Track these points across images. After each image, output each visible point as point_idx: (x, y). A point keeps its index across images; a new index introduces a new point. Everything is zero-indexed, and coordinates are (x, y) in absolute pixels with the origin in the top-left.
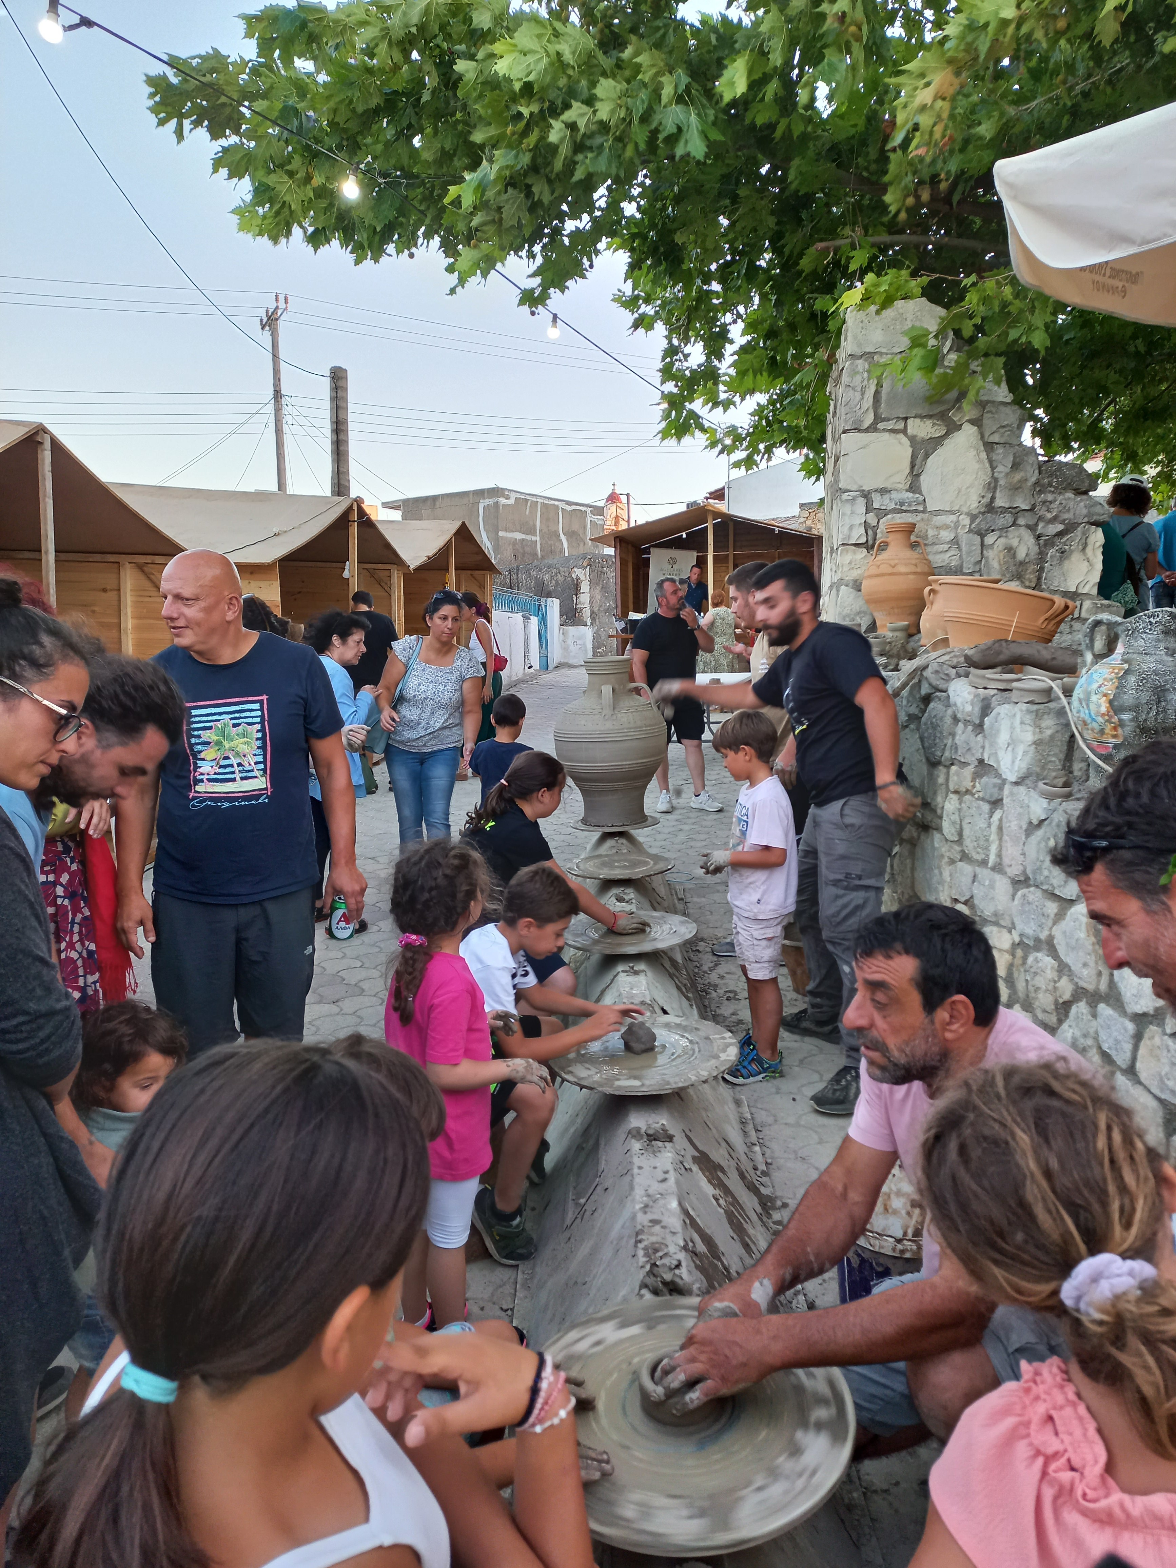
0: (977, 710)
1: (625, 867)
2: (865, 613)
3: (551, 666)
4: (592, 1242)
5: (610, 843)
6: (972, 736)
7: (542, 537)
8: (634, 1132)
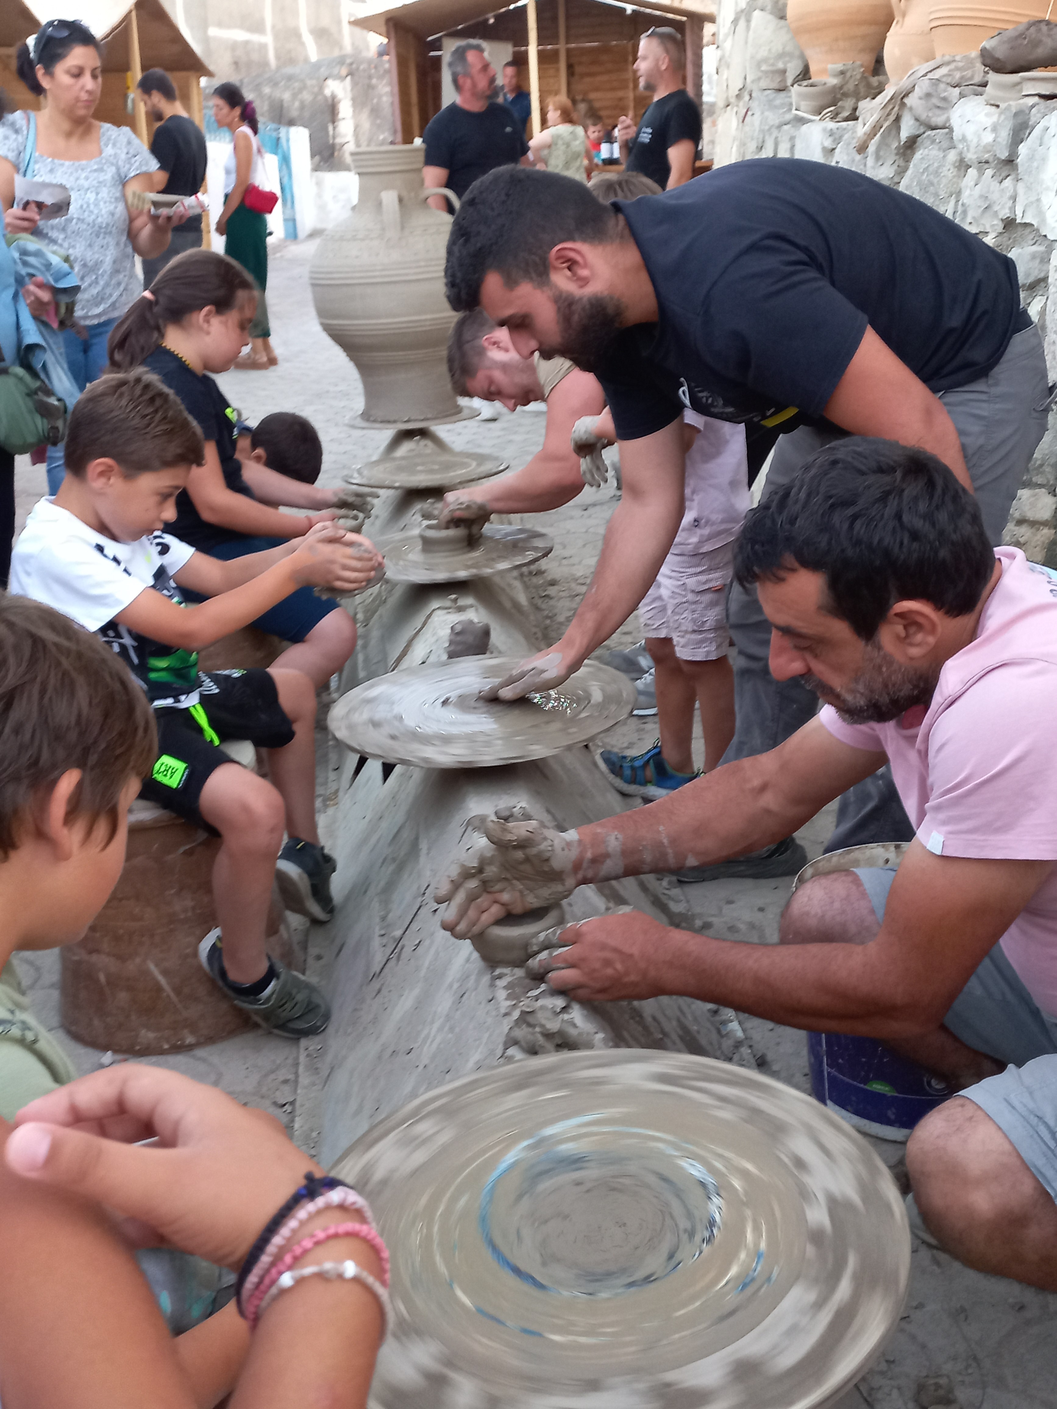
0: (1005, 135)
1: (431, 471)
2: (790, 55)
3: (302, 233)
4: (416, 992)
5: (406, 448)
6: (994, 185)
7: (276, 36)
8: (477, 823)
